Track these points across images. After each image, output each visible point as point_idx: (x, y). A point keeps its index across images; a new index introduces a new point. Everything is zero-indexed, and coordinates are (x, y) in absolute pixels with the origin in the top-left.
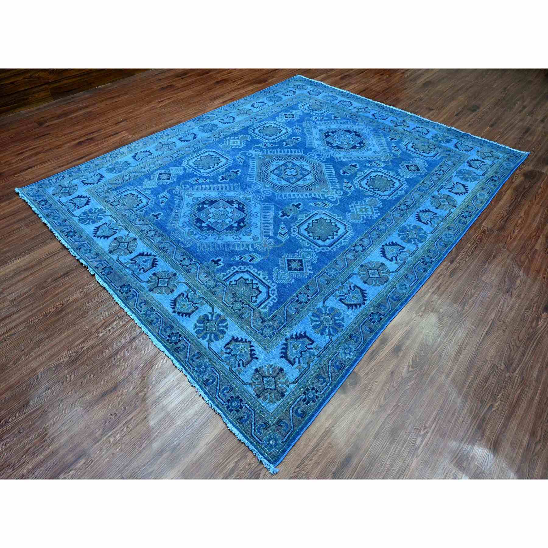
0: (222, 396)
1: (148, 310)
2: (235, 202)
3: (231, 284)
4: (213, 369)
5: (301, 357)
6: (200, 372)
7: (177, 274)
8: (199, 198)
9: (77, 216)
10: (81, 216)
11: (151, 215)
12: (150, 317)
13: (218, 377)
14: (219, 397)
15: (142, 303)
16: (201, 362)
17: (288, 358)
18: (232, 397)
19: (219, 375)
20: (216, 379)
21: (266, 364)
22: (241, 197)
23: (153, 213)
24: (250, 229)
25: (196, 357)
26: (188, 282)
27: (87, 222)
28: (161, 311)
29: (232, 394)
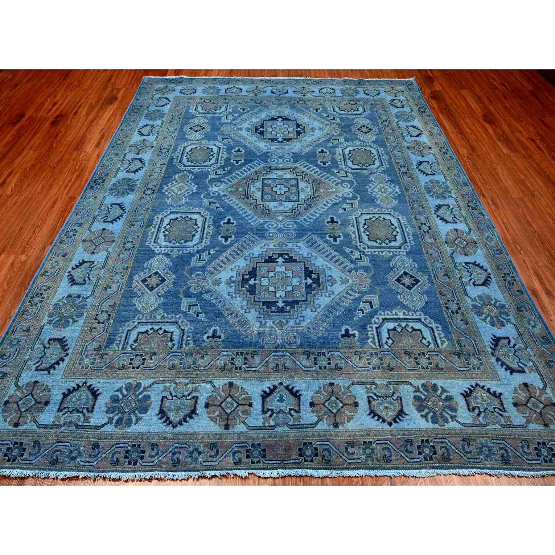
0: (530, 457)
1: (365, 449)
2: (275, 257)
3: (390, 345)
4: (492, 441)
5: (519, 359)
6: (487, 456)
7: (332, 381)
8: (232, 279)
9: (106, 424)
10: (111, 419)
11: (207, 340)
12: (377, 455)
13: (506, 444)
14: (529, 460)
15: (346, 449)
16: (476, 446)
17: (515, 370)
18: (536, 449)
19: (503, 442)
20: (505, 447)
21: (512, 392)
22: (271, 246)
23: (206, 336)
24: (327, 275)
25: (466, 447)
26: (355, 380)
27: (134, 418)
28: (379, 436)
29: (533, 446)
